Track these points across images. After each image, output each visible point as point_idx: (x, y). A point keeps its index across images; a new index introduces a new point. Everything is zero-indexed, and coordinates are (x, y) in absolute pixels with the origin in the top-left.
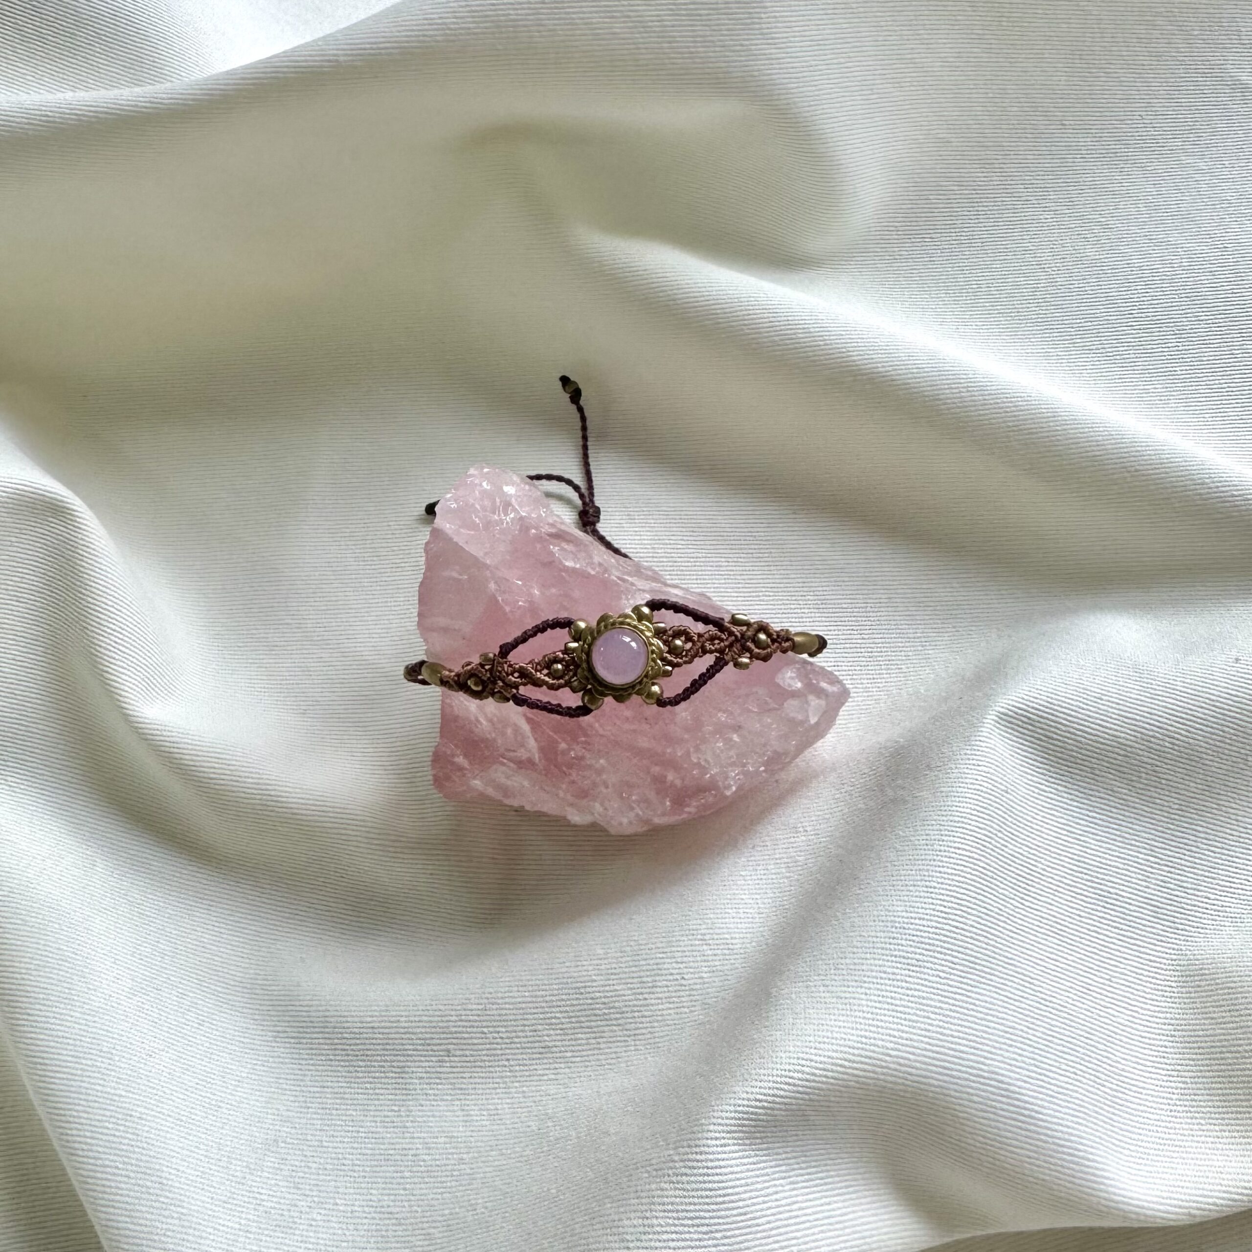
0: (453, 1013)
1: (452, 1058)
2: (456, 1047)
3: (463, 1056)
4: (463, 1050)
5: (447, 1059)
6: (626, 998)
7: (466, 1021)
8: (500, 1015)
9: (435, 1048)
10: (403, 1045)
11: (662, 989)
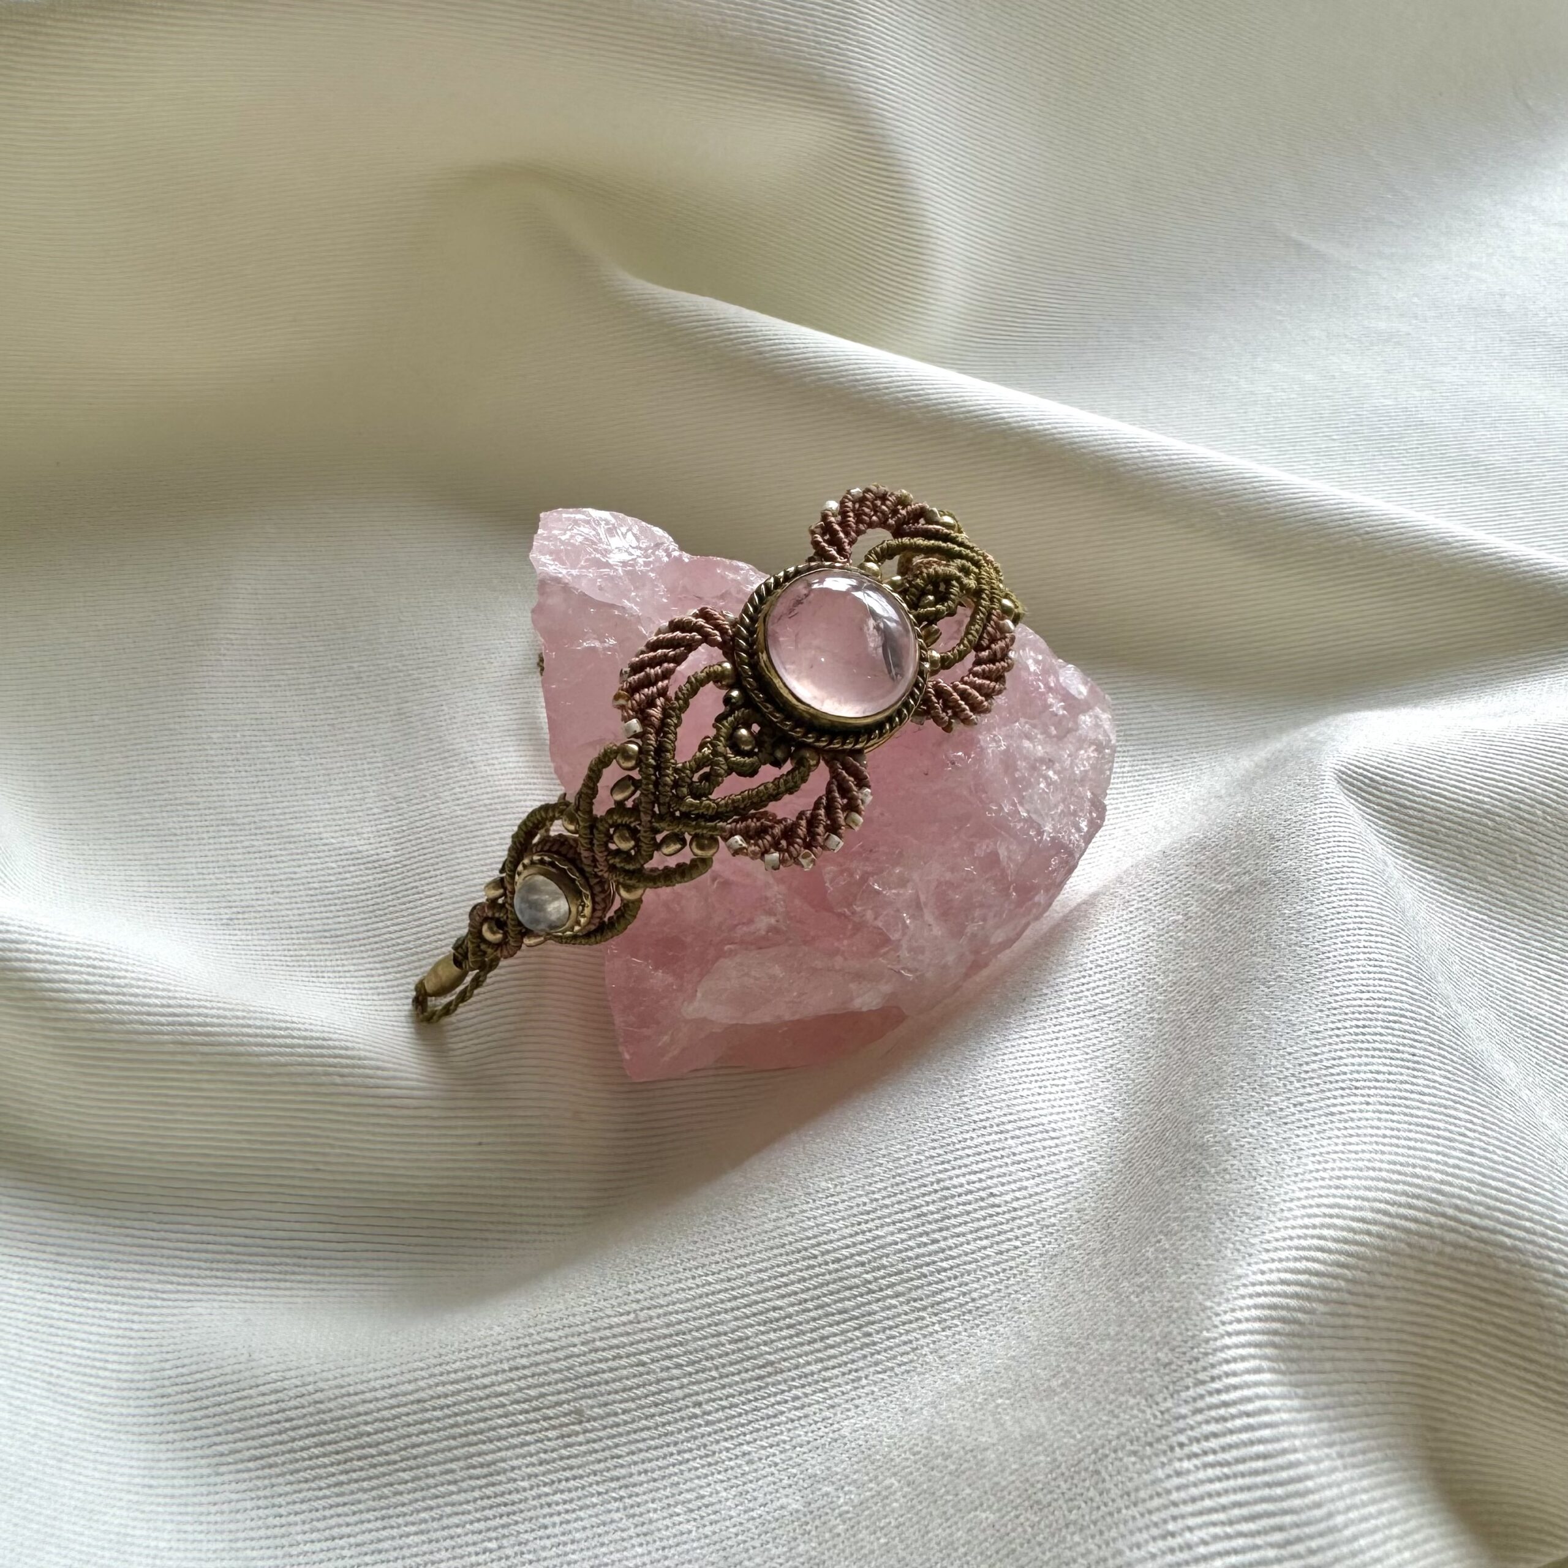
0: (576, 1340)
1: (588, 1426)
2: (590, 1402)
3: (608, 1415)
4: (606, 1404)
5: (577, 1428)
6: (899, 1246)
7: (604, 1350)
8: (668, 1325)
9: (550, 1412)
10: (486, 1420)
11: (960, 1220)
